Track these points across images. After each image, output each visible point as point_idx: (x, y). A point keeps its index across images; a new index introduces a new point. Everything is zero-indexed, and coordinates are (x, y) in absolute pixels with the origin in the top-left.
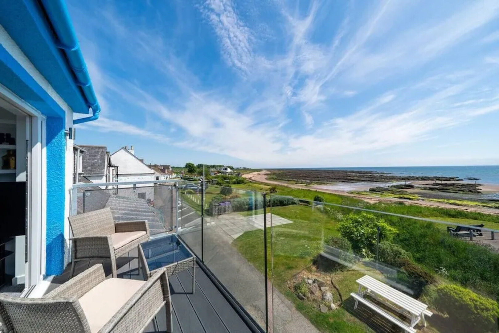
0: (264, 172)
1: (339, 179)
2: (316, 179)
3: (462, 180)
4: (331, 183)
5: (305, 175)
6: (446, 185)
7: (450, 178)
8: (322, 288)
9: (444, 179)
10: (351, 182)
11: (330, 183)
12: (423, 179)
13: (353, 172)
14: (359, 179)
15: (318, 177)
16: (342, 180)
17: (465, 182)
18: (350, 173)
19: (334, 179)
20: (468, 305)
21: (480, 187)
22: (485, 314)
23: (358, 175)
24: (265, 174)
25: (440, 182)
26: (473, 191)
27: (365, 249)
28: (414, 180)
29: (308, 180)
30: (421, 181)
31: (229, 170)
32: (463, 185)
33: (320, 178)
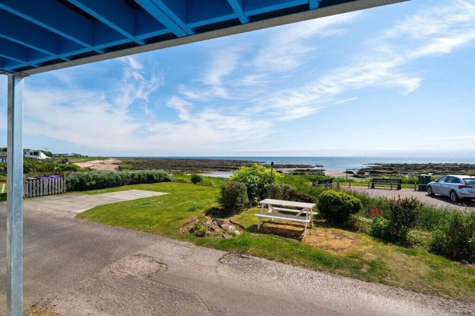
0: (111, 161)
1: (215, 168)
2: (188, 168)
3: (313, 167)
4: (207, 172)
5: (174, 164)
6: (304, 171)
7: (306, 166)
8: (223, 226)
9: (302, 166)
10: (228, 171)
11: (205, 172)
12: (289, 166)
13: (229, 161)
14: (235, 167)
15: (191, 166)
16: (218, 169)
17: (315, 168)
18: (227, 162)
19: (210, 168)
20: (339, 198)
21: (324, 172)
22: (348, 201)
23: (235, 164)
24: (114, 164)
25: (300, 169)
26: (320, 174)
27: (257, 197)
28: (282, 168)
29: (179, 169)
30: (287, 169)
31: (43, 156)
32: (315, 170)
33: (194, 167)
